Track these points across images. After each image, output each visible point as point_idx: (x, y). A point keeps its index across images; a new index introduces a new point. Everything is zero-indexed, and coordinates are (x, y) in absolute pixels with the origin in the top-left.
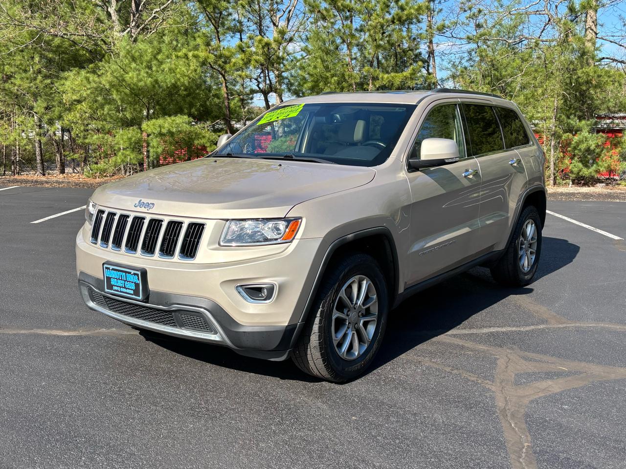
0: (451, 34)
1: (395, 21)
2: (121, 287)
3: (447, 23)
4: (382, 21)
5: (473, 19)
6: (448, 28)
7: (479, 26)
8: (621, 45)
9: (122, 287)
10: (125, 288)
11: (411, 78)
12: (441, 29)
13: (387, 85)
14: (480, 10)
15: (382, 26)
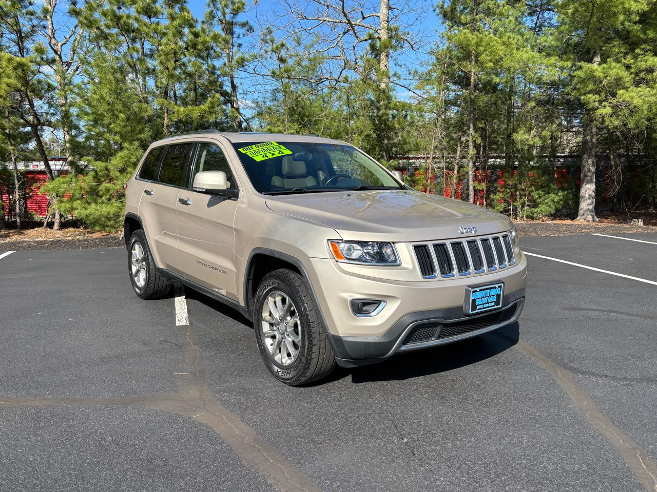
0: (254, 70)
1: (189, 48)
2: (483, 304)
3: (247, 57)
4: (175, 48)
5: (275, 52)
6: (247, 61)
7: (282, 60)
8: (409, 90)
9: (486, 303)
10: (488, 303)
11: (210, 112)
12: (242, 63)
13: (184, 119)
14: (282, 44)
15: (175, 53)
